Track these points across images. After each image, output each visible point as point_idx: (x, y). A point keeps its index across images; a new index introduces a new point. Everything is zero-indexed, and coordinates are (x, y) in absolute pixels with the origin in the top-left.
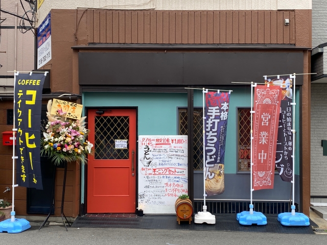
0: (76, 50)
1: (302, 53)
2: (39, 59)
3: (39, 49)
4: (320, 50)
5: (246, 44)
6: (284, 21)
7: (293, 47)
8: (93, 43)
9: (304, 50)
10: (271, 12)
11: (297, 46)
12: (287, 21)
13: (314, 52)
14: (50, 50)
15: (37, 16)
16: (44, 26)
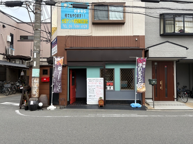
0: (66, 49)
1: (141, 50)
2: (52, 52)
3: (52, 49)
4: (148, 49)
5: (123, 47)
6: (135, 39)
7: (139, 48)
8: (71, 47)
9: (142, 49)
10: (131, 36)
11: (140, 48)
12: (137, 39)
13: (146, 50)
14: (57, 49)
15: (52, 38)
16: (54, 41)
